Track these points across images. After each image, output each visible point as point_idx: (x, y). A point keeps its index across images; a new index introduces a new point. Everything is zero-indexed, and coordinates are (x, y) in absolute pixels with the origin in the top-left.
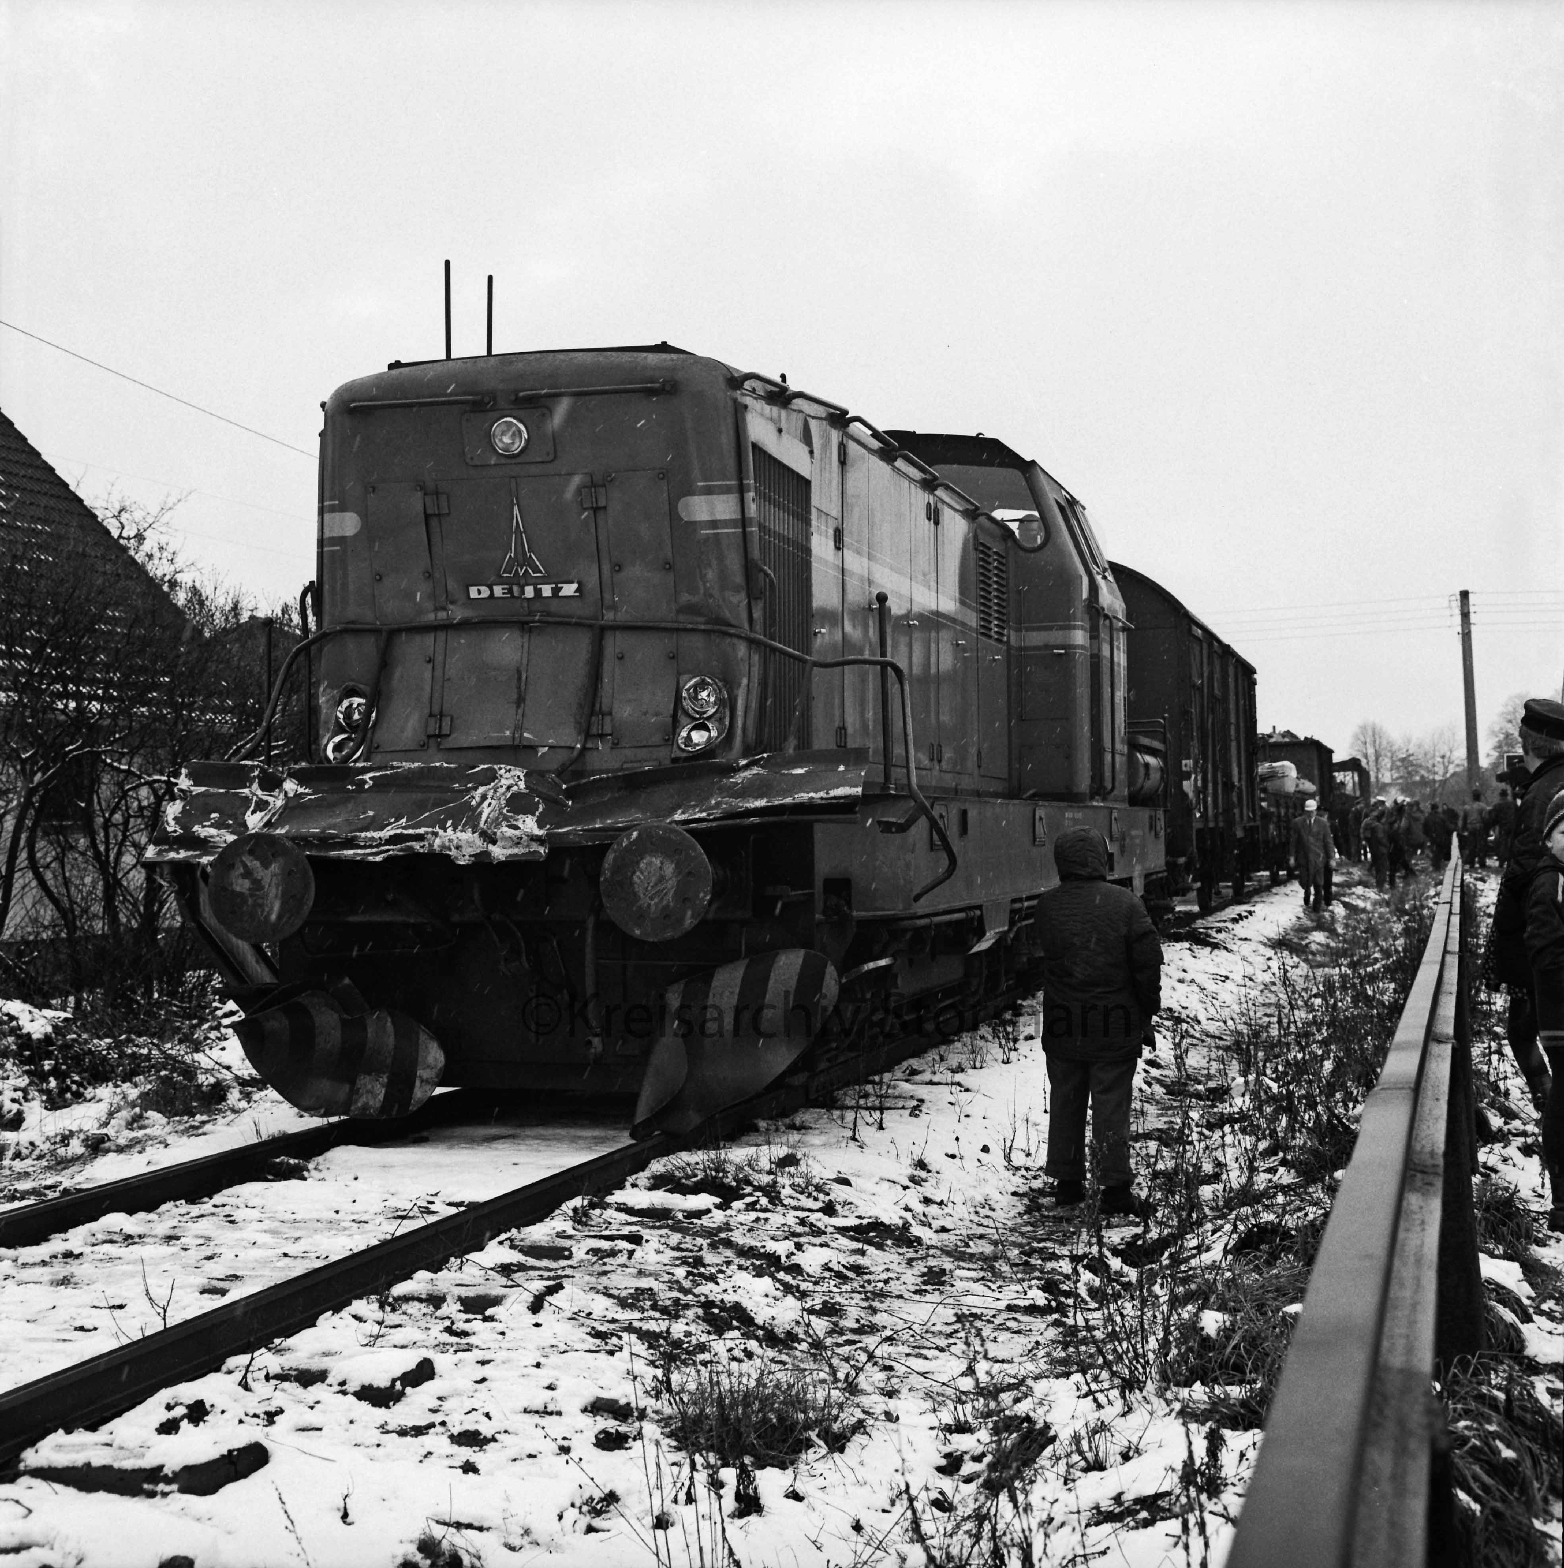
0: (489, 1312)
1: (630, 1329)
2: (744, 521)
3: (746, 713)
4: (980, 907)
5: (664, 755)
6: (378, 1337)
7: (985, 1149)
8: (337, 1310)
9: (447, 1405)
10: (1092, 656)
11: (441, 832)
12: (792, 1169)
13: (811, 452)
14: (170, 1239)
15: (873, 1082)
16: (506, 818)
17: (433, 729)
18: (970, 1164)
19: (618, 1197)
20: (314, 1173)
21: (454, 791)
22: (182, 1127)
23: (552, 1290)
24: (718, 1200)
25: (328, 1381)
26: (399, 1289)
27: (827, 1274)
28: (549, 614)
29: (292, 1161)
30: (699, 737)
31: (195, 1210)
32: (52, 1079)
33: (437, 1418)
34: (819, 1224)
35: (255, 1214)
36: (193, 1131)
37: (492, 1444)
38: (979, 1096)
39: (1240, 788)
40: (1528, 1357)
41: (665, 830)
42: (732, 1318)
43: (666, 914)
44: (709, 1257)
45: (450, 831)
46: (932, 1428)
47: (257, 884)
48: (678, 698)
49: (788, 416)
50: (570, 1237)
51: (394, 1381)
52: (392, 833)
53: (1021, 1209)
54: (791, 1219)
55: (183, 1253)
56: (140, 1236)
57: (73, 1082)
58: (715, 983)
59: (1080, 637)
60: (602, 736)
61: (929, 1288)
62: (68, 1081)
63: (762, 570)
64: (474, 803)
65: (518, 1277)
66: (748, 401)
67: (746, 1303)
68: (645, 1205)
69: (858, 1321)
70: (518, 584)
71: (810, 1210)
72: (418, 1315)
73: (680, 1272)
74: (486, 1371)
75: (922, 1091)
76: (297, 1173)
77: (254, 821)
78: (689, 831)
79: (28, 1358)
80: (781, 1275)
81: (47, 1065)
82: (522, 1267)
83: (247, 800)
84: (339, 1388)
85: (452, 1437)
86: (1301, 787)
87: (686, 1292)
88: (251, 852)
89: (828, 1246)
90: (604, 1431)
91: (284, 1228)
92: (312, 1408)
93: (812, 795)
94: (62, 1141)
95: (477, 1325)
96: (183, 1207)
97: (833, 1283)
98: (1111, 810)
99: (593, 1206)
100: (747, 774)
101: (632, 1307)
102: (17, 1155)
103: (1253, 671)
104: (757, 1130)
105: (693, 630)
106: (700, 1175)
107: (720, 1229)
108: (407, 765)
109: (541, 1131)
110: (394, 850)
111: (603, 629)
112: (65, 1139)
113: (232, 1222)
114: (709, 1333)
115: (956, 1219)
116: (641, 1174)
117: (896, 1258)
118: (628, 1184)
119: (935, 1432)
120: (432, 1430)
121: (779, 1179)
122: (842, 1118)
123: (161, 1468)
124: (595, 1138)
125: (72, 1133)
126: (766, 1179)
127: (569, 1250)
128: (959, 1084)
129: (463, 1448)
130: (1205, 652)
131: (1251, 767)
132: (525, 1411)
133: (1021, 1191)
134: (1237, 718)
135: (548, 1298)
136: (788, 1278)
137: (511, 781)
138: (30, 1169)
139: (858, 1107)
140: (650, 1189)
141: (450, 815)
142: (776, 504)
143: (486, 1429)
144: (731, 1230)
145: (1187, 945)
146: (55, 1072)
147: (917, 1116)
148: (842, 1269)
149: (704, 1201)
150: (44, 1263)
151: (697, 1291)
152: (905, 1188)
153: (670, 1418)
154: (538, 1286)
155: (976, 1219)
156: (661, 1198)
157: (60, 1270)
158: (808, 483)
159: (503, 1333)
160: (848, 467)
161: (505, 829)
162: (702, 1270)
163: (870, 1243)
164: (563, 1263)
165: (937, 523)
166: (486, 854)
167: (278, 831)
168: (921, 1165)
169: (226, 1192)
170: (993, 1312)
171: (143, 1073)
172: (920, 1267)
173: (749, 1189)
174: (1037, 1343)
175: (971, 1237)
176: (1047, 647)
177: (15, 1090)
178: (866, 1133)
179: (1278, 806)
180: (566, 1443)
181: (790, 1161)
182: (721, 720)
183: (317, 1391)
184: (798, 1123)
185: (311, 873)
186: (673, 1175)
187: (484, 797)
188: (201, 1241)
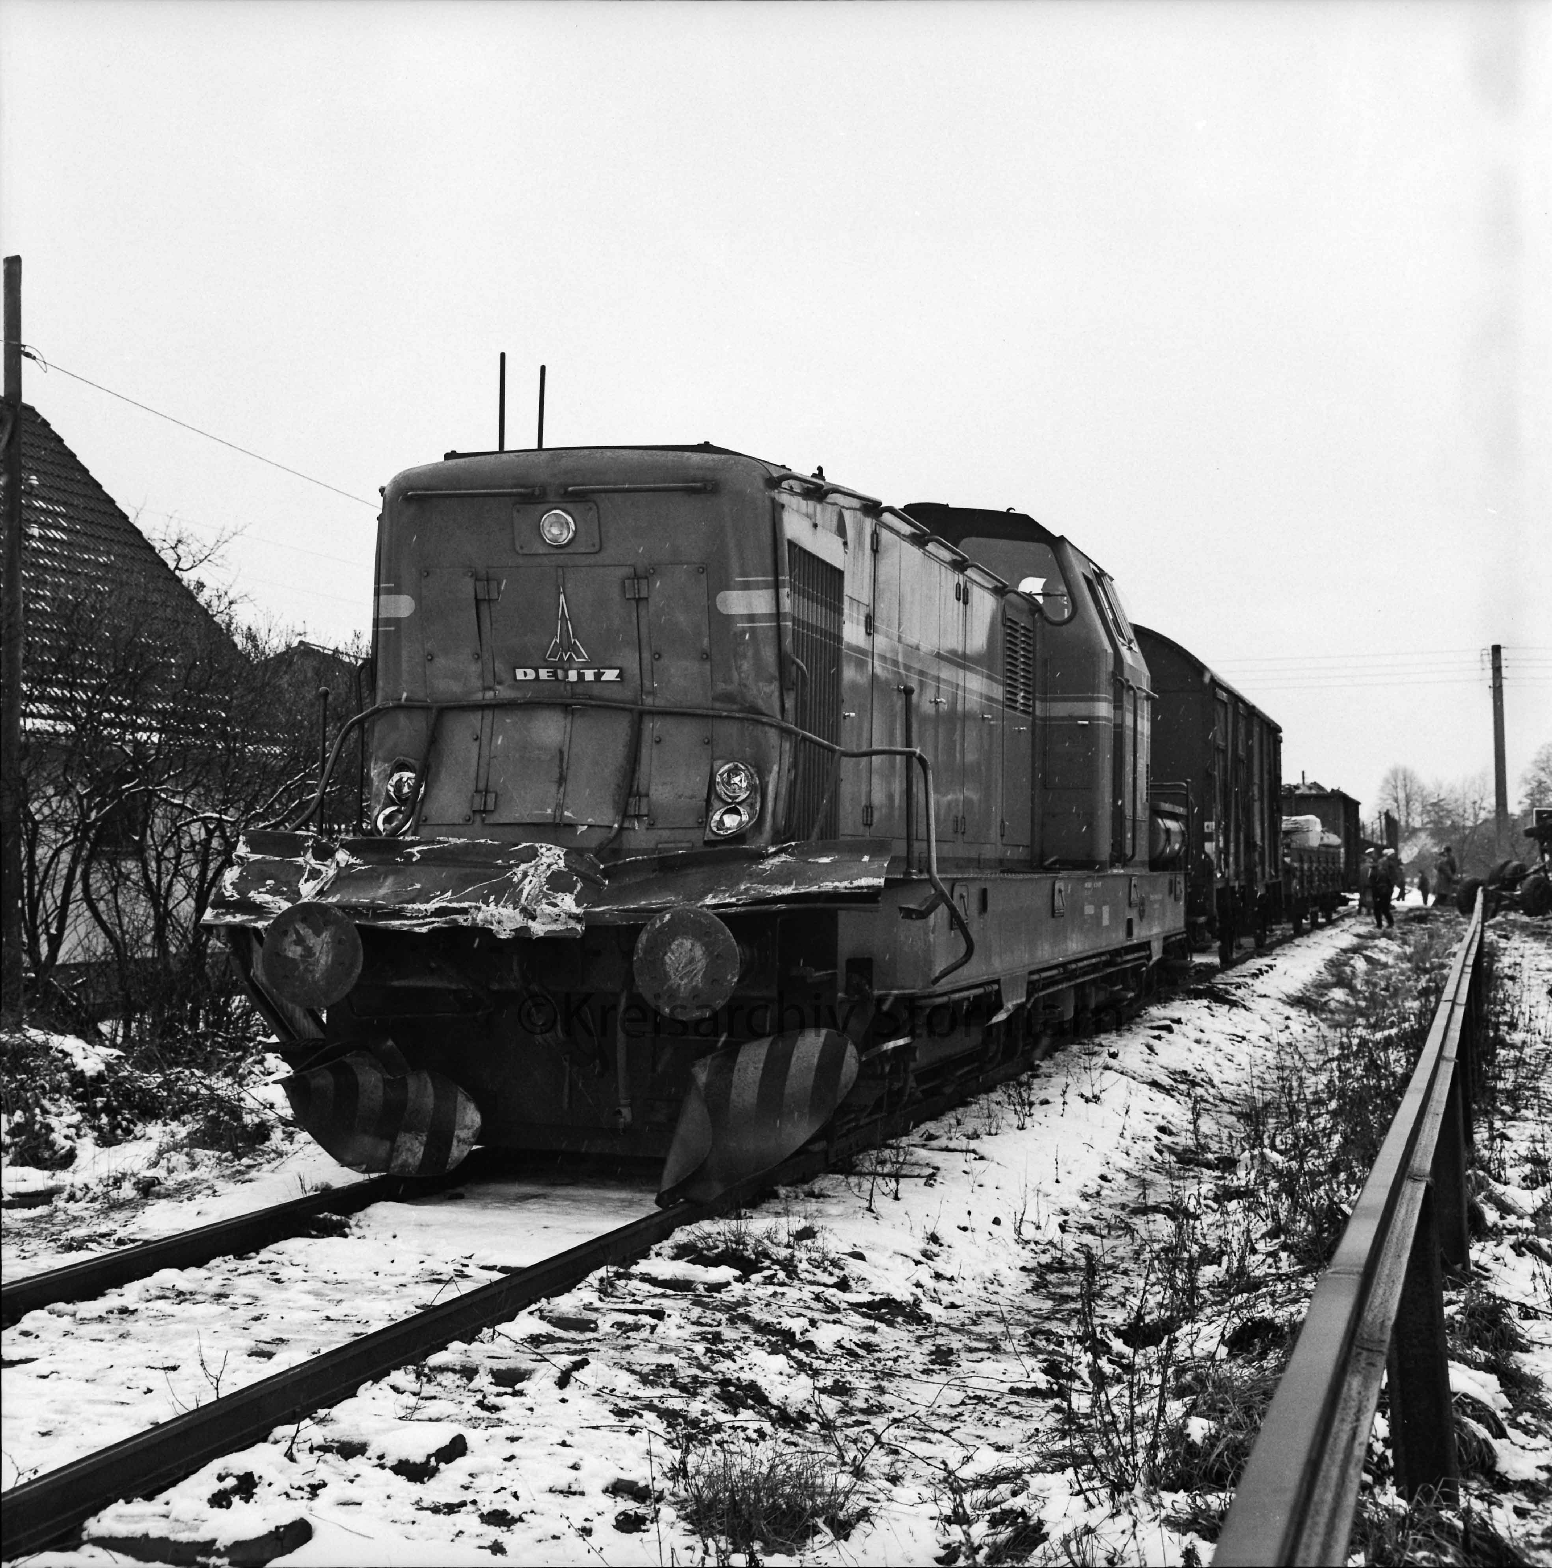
0: (518, 1387)
1: (651, 1407)
2: (778, 615)
3: (776, 799)
4: (997, 982)
5: (696, 836)
6: (416, 1408)
7: (997, 1221)
8: (376, 1380)
9: (478, 1483)
10: (1115, 726)
11: (484, 907)
12: (809, 1242)
13: (845, 544)
14: (219, 1297)
15: (891, 1147)
16: (546, 896)
17: (478, 804)
18: (981, 1237)
19: (642, 1267)
20: (355, 1230)
21: (498, 866)
22: (228, 1172)
23: (579, 1366)
24: (737, 1273)
25: (367, 1454)
26: (435, 1359)
27: (839, 1352)
28: (591, 698)
29: (335, 1218)
30: (731, 821)
31: (243, 1266)
32: (103, 1115)
33: (469, 1496)
34: (833, 1300)
35: (298, 1273)
36: (239, 1177)
37: (519, 1524)
38: (994, 1165)
39: (1263, 848)
40: (1498, 1473)
41: (695, 913)
42: (747, 1397)
43: (695, 993)
44: (728, 1333)
45: (492, 905)
46: (932, 1518)
47: (309, 952)
48: (712, 784)
49: (823, 510)
50: (596, 1310)
51: (429, 1457)
52: (437, 905)
53: (1029, 1285)
54: (807, 1293)
55: (232, 1312)
56: (191, 1293)
57: (124, 1119)
58: (740, 1059)
59: (1104, 709)
60: (638, 817)
61: (936, 1367)
62: (119, 1118)
63: (794, 662)
64: (515, 879)
65: (547, 1348)
66: (784, 498)
67: (762, 1382)
68: (667, 1276)
69: (867, 1400)
70: (562, 668)
71: (825, 1285)
72: (452, 1386)
73: (700, 1348)
74: (514, 1448)
75: (938, 1158)
76: (339, 1230)
77: (307, 889)
78: (719, 915)
79: (88, 1420)
80: (795, 1352)
81: (100, 1102)
82: (550, 1339)
83: (300, 869)
84: (377, 1462)
85: (482, 1516)
86: (1326, 841)
87: (705, 1369)
88: (304, 920)
89: (841, 1323)
90: (623, 1513)
91: (327, 1289)
92: (352, 1481)
93: (837, 884)
94: (115, 1183)
95: (507, 1400)
96: (231, 1262)
97: (844, 1361)
98: (1130, 877)
99: (618, 1276)
100: (776, 861)
101: (653, 1384)
102: (72, 1197)
103: (1278, 730)
104: (776, 1196)
105: (727, 717)
106: (722, 1247)
107: (738, 1304)
108: (453, 840)
109: (571, 1191)
110: (439, 922)
111: (642, 714)
112: (117, 1182)
113: (278, 1281)
114: (725, 1411)
115: (965, 1295)
116: (665, 1243)
117: (905, 1335)
118: (652, 1253)
119: (935, 1522)
120: (463, 1509)
121: (796, 1253)
122: (859, 1185)
123: (214, 1541)
124: (622, 1201)
125: (124, 1175)
126: (784, 1253)
127: (595, 1322)
128: (974, 1151)
129: (492, 1528)
130: (1230, 715)
131: (1275, 823)
132: (551, 1490)
133: (1029, 1266)
134: (1262, 780)
135: (575, 1374)
136: (801, 1356)
137: (551, 860)
138: (85, 1214)
139: (875, 1174)
140: (673, 1258)
141: (493, 890)
142: (810, 598)
143: (514, 1508)
144: (749, 1305)
145: (1205, 1002)
146: (107, 1108)
147: (931, 1185)
148: (854, 1347)
149: (724, 1273)
150: (101, 1319)
151: (715, 1368)
152: (917, 1263)
153: (686, 1500)
154: (565, 1361)
155: (984, 1295)
156: (681, 1269)
157: (116, 1324)
158: (841, 573)
159: (531, 1409)
160: (879, 556)
161: (544, 906)
162: (720, 1347)
163: (880, 1319)
164: (589, 1335)
165: (966, 603)
166: (527, 929)
167: (330, 900)
168: (934, 1238)
169: (272, 1247)
170: (996, 1396)
171: (190, 1112)
172: (928, 1346)
173: (767, 1263)
174: (1037, 1430)
175: (979, 1315)
176: (1074, 718)
177: (69, 1126)
178: (882, 1204)
179: (1301, 861)
180: (587, 1525)
181: (808, 1233)
182: (752, 806)
183: (357, 1464)
184: (817, 1191)
185: (360, 941)
186: (695, 1246)
187: (525, 875)
188: (249, 1300)
